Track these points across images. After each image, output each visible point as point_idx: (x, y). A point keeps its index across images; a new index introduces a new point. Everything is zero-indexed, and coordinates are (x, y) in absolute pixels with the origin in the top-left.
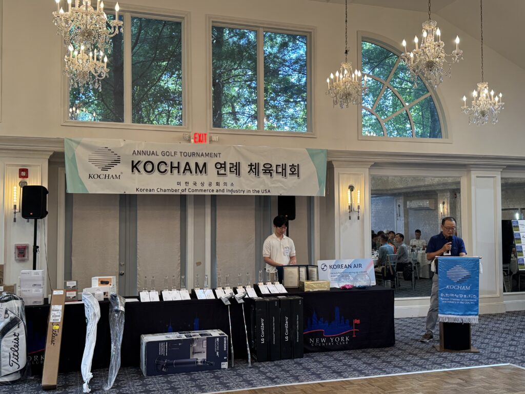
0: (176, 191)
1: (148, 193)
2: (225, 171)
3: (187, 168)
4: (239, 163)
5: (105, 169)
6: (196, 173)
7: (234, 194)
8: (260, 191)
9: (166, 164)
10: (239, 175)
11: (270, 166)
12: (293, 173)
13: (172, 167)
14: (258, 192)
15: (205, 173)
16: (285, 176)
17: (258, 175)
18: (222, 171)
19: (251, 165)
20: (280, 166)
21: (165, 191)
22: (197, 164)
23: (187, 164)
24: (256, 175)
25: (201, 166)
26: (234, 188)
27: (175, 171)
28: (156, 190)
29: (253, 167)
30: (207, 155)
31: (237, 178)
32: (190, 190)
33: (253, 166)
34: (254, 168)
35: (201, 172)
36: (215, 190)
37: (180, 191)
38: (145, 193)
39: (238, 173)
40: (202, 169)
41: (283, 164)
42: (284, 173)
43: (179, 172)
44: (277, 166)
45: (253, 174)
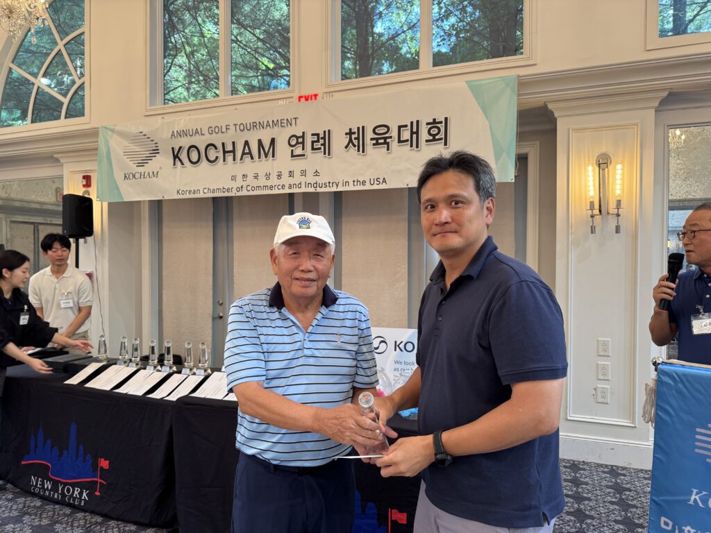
0: (228, 190)
1: (192, 196)
2: (303, 149)
3: (247, 151)
4: (329, 131)
5: (141, 165)
6: (259, 158)
7: (319, 190)
8: (368, 183)
9: (216, 148)
10: (329, 154)
11: (384, 130)
12: (434, 139)
13: (225, 152)
14: (364, 183)
15: (273, 156)
16: (417, 147)
17: (363, 152)
18: (298, 151)
19: (350, 133)
20: (406, 126)
21: (213, 192)
22: (260, 142)
23: (246, 143)
24: (359, 151)
25: (266, 144)
26: (320, 180)
27: (230, 157)
28: (201, 191)
29: (353, 136)
30: (275, 124)
31: (326, 160)
32: (249, 188)
33: (354, 133)
34: (355, 139)
35: (266, 155)
36: (287, 186)
37: (234, 191)
38: (187, 196)
39: (328, 151)
40: (267, 150)
41: (412, 123)
42: (414, 141)
43: (234, 160)
44: (400, 127)
45: (353, 150)
